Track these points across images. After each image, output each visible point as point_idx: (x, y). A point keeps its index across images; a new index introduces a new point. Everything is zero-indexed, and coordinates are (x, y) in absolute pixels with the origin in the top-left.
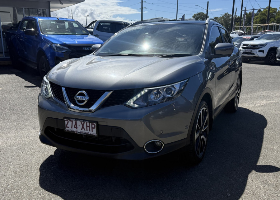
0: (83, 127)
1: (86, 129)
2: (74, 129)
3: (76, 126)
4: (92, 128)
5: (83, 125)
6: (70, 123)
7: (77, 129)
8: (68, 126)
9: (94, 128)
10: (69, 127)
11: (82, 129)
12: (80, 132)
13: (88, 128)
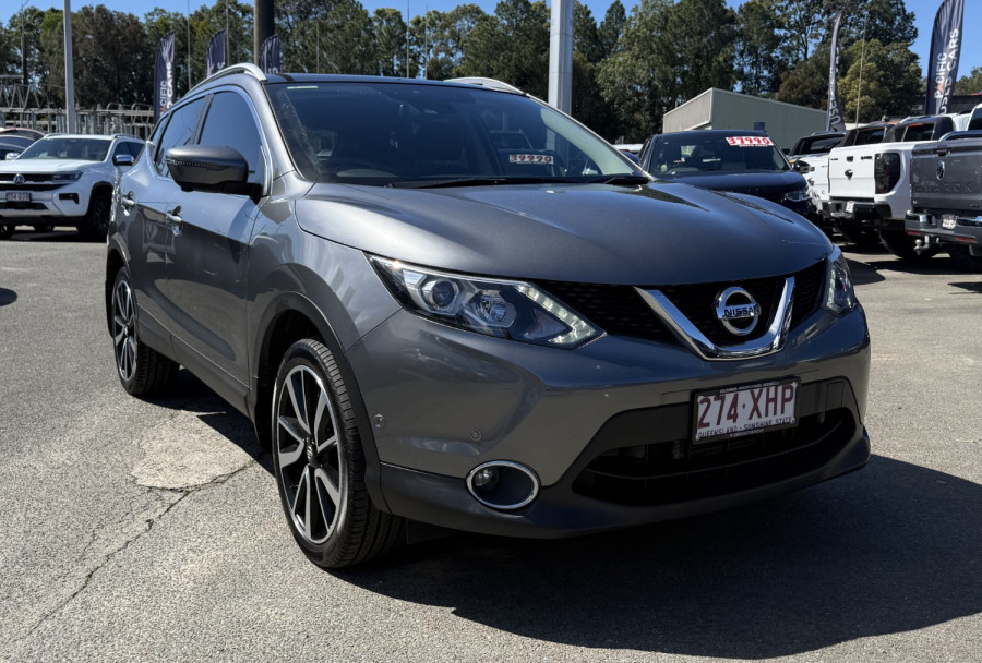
0: (756, 408)
1: (762, 411)
2: (726, 425)
3: (733, 413)
4: (785, 400)
5: (756, 400)
6: (716, 405)
7: (735, 421)
8: (705, 421)
9: (789, 400)
10: (708, 425)
11: (750, 418)
12: (743, 428)
13: (771, 405)
